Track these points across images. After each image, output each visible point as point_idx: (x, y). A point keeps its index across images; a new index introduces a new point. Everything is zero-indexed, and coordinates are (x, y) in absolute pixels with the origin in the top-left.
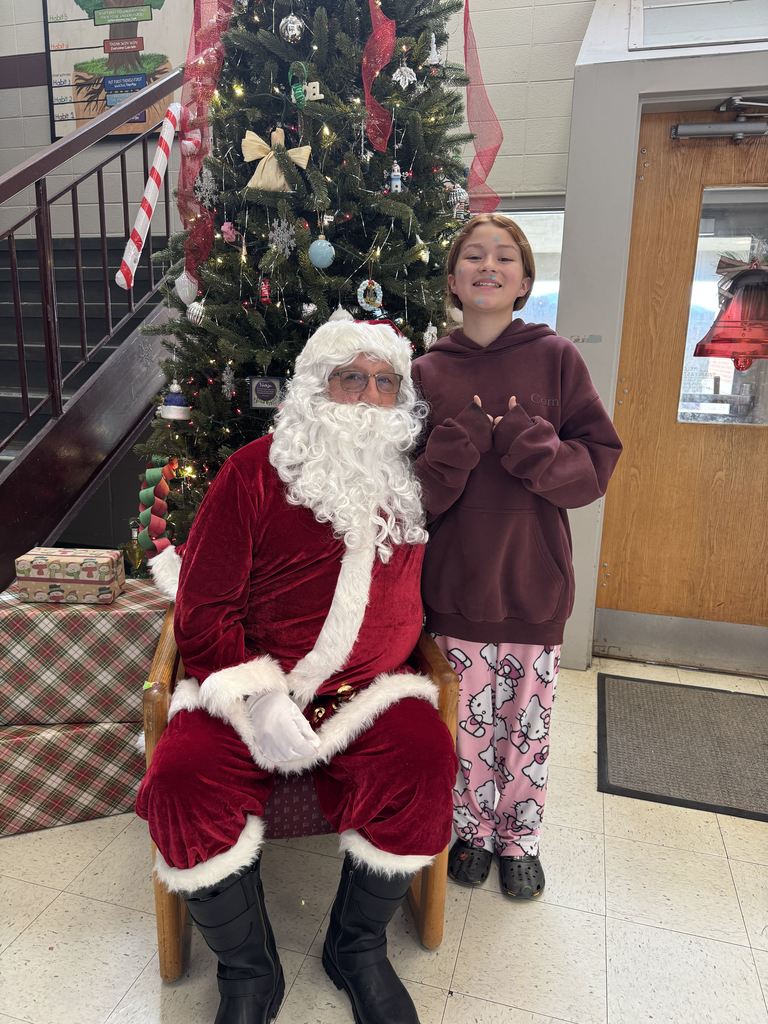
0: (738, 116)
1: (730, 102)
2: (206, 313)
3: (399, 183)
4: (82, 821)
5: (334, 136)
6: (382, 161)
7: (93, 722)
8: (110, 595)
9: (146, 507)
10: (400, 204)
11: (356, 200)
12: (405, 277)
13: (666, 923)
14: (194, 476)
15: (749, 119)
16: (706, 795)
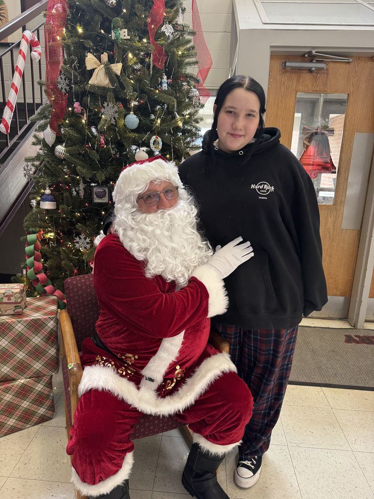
0: (312, 60)
1: (310, 53)
2: (67, 152)
3: (166, 85)
4: (10, 434)
5: (135, 58)
6: (157, 73)
7: (14, 380)
8: (21, 310)
9: (30, 257)
10: (170, 97)
11: (145, 93)
12: (171, 134)
13: (315, 445)
14: (52, 237)
15: (318, 62)
16: (314, 378)
